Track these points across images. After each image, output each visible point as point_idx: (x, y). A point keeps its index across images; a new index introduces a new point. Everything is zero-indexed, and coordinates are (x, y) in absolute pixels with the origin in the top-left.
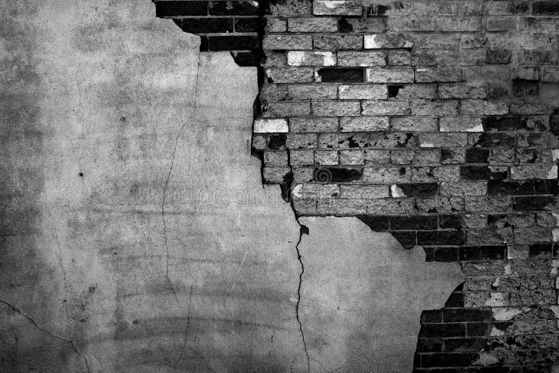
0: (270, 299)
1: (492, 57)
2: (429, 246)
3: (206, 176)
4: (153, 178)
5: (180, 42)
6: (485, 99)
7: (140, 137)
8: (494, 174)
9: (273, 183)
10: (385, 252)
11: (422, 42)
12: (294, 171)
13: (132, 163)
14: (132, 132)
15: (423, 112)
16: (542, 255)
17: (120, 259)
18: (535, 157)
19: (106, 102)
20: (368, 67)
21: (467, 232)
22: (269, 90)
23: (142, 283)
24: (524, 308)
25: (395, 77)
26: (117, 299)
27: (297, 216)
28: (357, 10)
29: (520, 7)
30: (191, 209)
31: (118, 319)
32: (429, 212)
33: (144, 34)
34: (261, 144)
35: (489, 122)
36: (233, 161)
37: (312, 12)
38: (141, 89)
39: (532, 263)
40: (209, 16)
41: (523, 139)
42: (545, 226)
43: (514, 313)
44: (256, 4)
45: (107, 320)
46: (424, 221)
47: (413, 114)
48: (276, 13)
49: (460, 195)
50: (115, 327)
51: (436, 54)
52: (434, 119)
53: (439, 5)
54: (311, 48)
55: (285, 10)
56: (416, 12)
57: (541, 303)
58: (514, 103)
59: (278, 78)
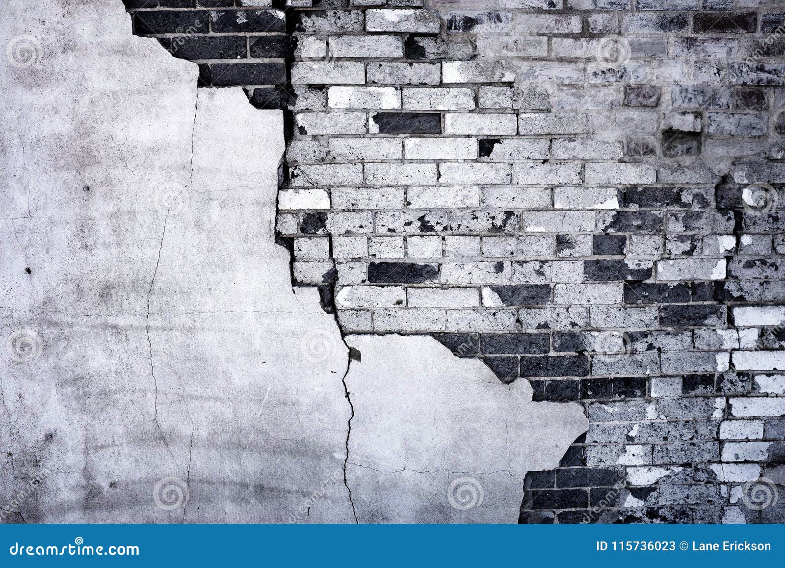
0: (305, 454)
1: (632, 96)
2: (537, 378)
3: (209, 275)
4: (132, 276)
5: (167, 71)
6: (621, 161)
7: (112, 216)
8: (632, 272)
9: (309, 285)
10: (474, 388)
11: (530, 74)
12: (338, 267)
13: (101, 254)
14: (99, 207)
15: (530, 180)
16: (700, 390)
17: (88, 395)
18: (693, 248)
19: (62, 163)
20: (448, 111)
21: (592, 357)
22: (302, 147)
23: (120, 430)
24: (672, 468)
25: (488, 125)
26: (86, 451)
27: (344, 334)
29: (675, 20)
30: (189, 323)
31: (88, 480)
32: (538, 328)
33: (116, 59)
34: (290, 227)
35: (627, 195)
36: (250, 252)
37: (364, 29)
38: (112, 144)
39: (685, 402)
40: (212, 34)
41: (677, 219)
42: (706, 348)
43: (658, 473)
44: (281, 15)
45: (72, 482)
46: (531, 341)
47: (515, 182)
48: (311, 29)
49: (584, 302)
50: (83, 492)
51: (550, 92)
52: (546, 189)
53: (554, 17)
54: (363, 82)
55: (324, 24)
56: (520, 28)
57: (697, 460)
58: (664, 166)
59: (314, 127)
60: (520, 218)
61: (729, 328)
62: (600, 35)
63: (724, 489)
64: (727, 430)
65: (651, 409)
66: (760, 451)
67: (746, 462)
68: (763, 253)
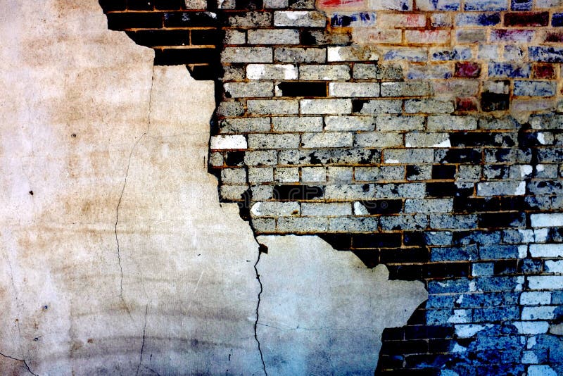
0: (228, 318)
3: (160, 194)
4: (106, 196)
5: (132, 55)
6: (452, 114)
7: (92, 154)
10: (347, 271)
11: (389, 55)
12: (252, 189)
13: (84, 181)
14: (83, 149)
15: (389, 128)
17: (73, 279)
18: (503, 173)
19: (57, 118)
21: (431, 249)
23: (96, 303)
26: (71, 318)
27: (256, 234)
28: (320, 21)
30: (146, 228)
31: (72, 337)
32: (393, 229)
33: (96, 47)
34: (218, 161)
36: (190, 179)
38: (92, 105)
39: (496, 279)
42: (511, 242)
44: (214, 15)
45: (61, 339)
47: (378, 129)
48: (235, 25)
49: (426, 211)
50: (69, 346)
51: (403, 68)
52: (400, 134)
54: (271, 61)
55: (244, 22)
56: (382, 24)
57: (504, 319)
58: (482, 118)
59: (236, 92)
60: (381, 153)
61: (527, 229)
62: (440, 27)
63: (523, 339)
64: (525, 298)
65: (472, 285)
66: (549, 313)
67: (538, 320)
68: (551, 177)
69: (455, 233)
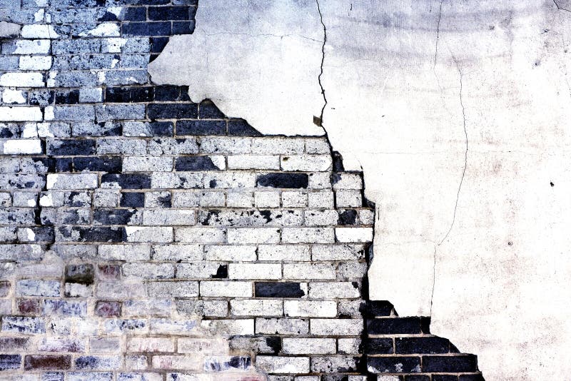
0: (354, 49)
1: (115, 309)
2: (185, 102)
3: (423, 181)
4: (478, 180)
5: (453, 328)
6: (124, 261)
7: (492, 224)
8: (116, 180)
9: (351, 172)
10: (232, 96)
11: (190, 326)
12: (330, 185)
13: (500, 196)
14: (501, 230)
15: (190, 248)
16: (66, 92)
17: (510, 94)
18: (71, 198)
19: (528, 263)
20: (250, 299)
21: (145, 118)
22: (355, 273)
23: (487, 68)
24: (86, 35)
25: (221, 288)
26: (512, 53)
27: (326, 136)
28: (262, 362)
29: (84, 364)
30: (437, 146)
31: (510, 33)
32: (185, 140)
33: (489, 337)
34: (365, 215)
35: (120, 237)
36: (394, 197)
37: (310, 359)
38: (493, 276)
39: (77, 84)
40: (421, 356)
41: (83, 218)
42: (62, 123)
43: (96, 32)
44: (371, 369)
45: (521, 30)
46: (190, 129)
47: (202, 247)
48: (349, 359)
49: (151, 158)
50: (514, 23)
51: (176, 312)
52: (179, 241)
53: (173, 367)
54: (311, 320)
55: (340, 362)
56: (198, 359)
57: (68, 41)
58: (93, 258)
59: (347, 287)
60: (198, 220)
61: (45, 138)
62: (139, 354)
63: (49, 20)
64: (46, 63)
65: (102, 79)
66: (22, 47)
67: (32, 39)
68: (20, 193)
69: (121, 135)
